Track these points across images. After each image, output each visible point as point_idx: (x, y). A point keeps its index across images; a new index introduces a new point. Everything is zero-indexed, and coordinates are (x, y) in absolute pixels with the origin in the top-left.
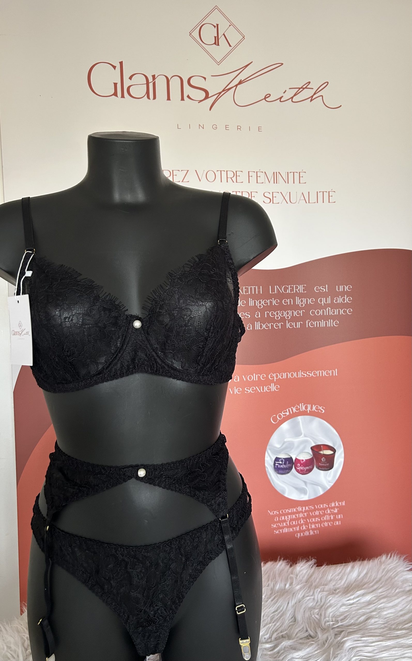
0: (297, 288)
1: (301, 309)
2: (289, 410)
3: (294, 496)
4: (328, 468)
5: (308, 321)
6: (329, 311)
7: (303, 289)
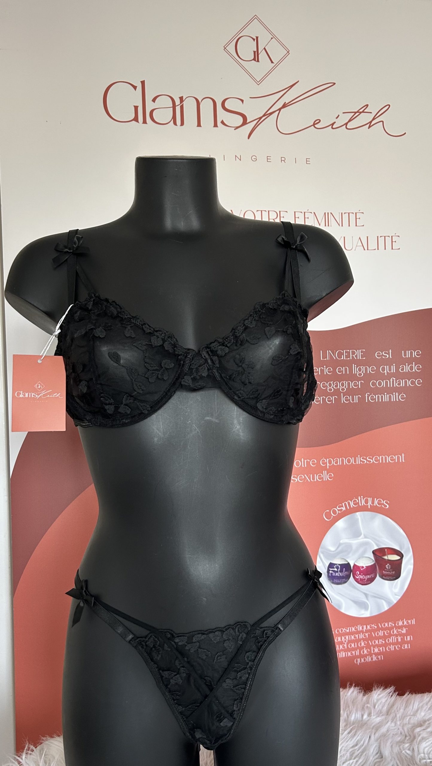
0: (353, 353)
1: (358, 379)
2: (345, 504)
3: (353, 612)
4: (394, 578)
5: (368, 394)
6: (393, 382)
7: (361, 355)
